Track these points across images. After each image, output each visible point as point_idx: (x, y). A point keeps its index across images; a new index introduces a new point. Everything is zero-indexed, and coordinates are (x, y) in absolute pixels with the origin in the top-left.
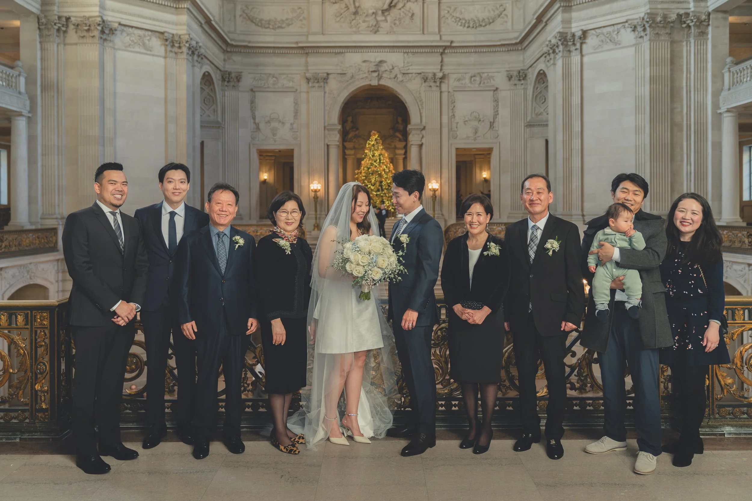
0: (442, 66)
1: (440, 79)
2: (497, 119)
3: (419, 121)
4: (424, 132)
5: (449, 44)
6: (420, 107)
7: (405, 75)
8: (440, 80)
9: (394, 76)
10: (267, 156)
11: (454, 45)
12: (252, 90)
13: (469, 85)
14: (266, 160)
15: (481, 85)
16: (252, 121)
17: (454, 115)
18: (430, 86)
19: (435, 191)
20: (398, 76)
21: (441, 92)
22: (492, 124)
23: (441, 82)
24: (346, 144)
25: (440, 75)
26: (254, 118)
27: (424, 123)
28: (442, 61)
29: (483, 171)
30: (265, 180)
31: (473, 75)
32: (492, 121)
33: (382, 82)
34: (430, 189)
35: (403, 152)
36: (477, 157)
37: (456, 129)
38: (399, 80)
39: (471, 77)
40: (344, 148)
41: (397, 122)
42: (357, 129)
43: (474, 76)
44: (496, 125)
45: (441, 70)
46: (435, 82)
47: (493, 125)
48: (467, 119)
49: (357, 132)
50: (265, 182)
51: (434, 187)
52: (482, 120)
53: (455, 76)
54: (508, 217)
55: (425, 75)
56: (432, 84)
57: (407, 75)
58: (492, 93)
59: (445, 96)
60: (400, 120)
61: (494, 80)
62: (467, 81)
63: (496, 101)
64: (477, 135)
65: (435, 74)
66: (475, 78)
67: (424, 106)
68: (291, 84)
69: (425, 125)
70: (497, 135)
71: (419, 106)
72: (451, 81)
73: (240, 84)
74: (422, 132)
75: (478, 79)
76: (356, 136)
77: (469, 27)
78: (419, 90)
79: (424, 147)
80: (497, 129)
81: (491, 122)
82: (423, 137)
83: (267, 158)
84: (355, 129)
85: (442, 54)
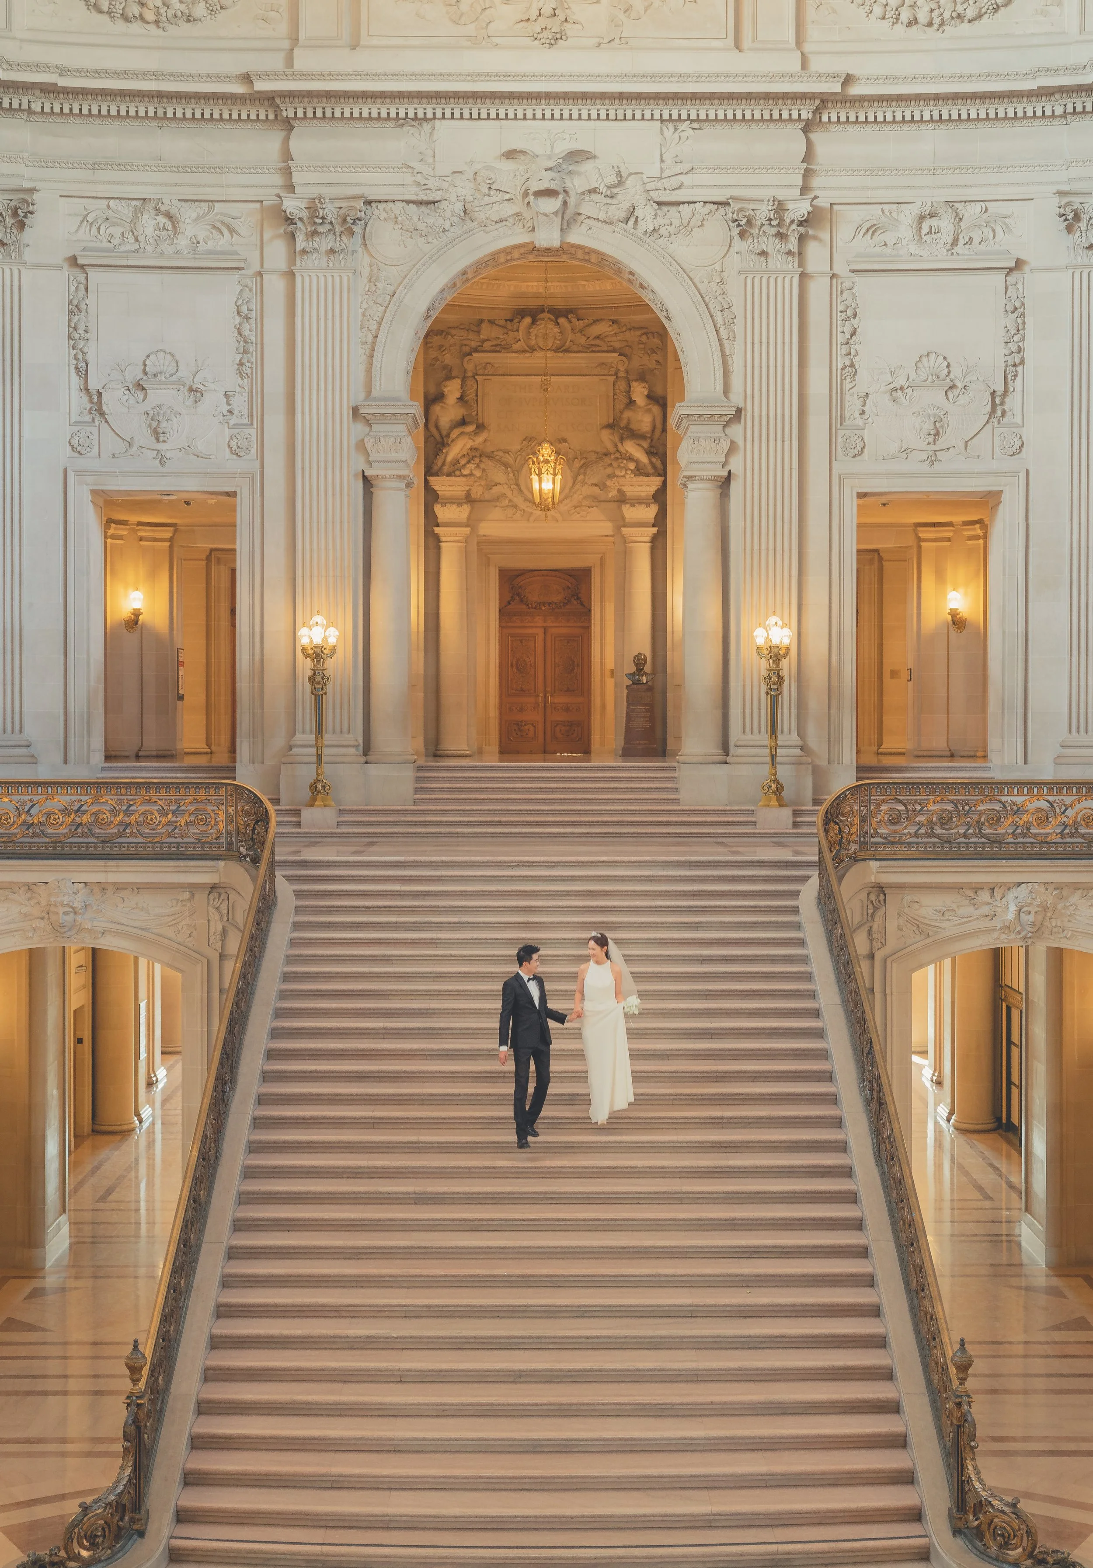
0: (807, 174)
1: (801, 224)
2: (1019, 380)
3: (720, 388)
4: (736, 431)
5: (837, 88)
6: (723, 333)
7: (665, 209)
8: (802, 230)
9: (623, 215)
10: (140, 524)
11: (855, 90)
12: (73, 261)
13: (913, 249)
14: (141, 539)
15: (959, 249)
16: (75, 380)
17: (852, 365)
18: (764, 253)
19: (776, 655)
20: (638, 212)
21: (803, 276)
22: (998, 401)
23: (802, 239)
24: (439, 484)
25: (800, 208)
26: (83, 373)
27: (737, 399)
28: (809, 156)
29: (949, 588)
30: (137, 614)
31: (927, 209)
32: (1000, 388)
33: (576, 237)
34: (759, 650)
35: (650, 512)
36: (925, 533)
37: (860, 422)
38: (642, 226)
39: (922, 218)
40: (431, 497)
41: (631, 403)
42: (481, 427)
43: (932, 215)
44: (1013, 403)
45: (805, 189)
46: (781, 236)
47: (1002, 404)
48: (901, 381)
49: (479, 440)
50: (133, 622)
51: (776, 641)
52: (960, 385)
53: (856, 215)
54: (1058, 761)
55: (741, 210)
56: (771, 244)
57: (673, 209)
58: (1000, 277)
59: (818, 289)
60: (639, 392)
61: (1007, 230)
62: (906, 232)
63: (1018, 310)
64: (941, 443)
65: (780, 207)
66: (934, 222)
67: (738, 328)
68: (224, 241)
69: (741, 405)
70: (1018, 443)
71: (717, 331)
72: (844, 233)
73: (28, 235)
74: (728, 430)
75: (945, 224)
76: (477, 455)
77: (913, 22)
78: (718, 267)
79: (735, 487)
80: (1018, 420)
81: (993, 394)
82: (733, 448)
83: (145, 532)
84: (471, 428)
85: (807, 128)
